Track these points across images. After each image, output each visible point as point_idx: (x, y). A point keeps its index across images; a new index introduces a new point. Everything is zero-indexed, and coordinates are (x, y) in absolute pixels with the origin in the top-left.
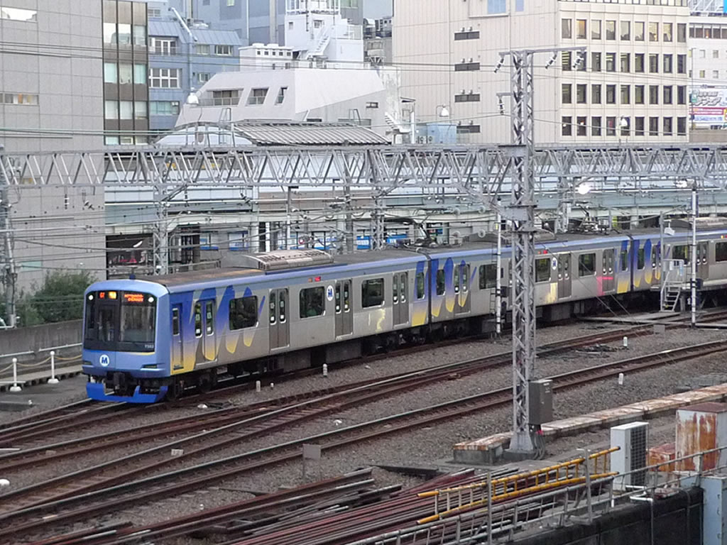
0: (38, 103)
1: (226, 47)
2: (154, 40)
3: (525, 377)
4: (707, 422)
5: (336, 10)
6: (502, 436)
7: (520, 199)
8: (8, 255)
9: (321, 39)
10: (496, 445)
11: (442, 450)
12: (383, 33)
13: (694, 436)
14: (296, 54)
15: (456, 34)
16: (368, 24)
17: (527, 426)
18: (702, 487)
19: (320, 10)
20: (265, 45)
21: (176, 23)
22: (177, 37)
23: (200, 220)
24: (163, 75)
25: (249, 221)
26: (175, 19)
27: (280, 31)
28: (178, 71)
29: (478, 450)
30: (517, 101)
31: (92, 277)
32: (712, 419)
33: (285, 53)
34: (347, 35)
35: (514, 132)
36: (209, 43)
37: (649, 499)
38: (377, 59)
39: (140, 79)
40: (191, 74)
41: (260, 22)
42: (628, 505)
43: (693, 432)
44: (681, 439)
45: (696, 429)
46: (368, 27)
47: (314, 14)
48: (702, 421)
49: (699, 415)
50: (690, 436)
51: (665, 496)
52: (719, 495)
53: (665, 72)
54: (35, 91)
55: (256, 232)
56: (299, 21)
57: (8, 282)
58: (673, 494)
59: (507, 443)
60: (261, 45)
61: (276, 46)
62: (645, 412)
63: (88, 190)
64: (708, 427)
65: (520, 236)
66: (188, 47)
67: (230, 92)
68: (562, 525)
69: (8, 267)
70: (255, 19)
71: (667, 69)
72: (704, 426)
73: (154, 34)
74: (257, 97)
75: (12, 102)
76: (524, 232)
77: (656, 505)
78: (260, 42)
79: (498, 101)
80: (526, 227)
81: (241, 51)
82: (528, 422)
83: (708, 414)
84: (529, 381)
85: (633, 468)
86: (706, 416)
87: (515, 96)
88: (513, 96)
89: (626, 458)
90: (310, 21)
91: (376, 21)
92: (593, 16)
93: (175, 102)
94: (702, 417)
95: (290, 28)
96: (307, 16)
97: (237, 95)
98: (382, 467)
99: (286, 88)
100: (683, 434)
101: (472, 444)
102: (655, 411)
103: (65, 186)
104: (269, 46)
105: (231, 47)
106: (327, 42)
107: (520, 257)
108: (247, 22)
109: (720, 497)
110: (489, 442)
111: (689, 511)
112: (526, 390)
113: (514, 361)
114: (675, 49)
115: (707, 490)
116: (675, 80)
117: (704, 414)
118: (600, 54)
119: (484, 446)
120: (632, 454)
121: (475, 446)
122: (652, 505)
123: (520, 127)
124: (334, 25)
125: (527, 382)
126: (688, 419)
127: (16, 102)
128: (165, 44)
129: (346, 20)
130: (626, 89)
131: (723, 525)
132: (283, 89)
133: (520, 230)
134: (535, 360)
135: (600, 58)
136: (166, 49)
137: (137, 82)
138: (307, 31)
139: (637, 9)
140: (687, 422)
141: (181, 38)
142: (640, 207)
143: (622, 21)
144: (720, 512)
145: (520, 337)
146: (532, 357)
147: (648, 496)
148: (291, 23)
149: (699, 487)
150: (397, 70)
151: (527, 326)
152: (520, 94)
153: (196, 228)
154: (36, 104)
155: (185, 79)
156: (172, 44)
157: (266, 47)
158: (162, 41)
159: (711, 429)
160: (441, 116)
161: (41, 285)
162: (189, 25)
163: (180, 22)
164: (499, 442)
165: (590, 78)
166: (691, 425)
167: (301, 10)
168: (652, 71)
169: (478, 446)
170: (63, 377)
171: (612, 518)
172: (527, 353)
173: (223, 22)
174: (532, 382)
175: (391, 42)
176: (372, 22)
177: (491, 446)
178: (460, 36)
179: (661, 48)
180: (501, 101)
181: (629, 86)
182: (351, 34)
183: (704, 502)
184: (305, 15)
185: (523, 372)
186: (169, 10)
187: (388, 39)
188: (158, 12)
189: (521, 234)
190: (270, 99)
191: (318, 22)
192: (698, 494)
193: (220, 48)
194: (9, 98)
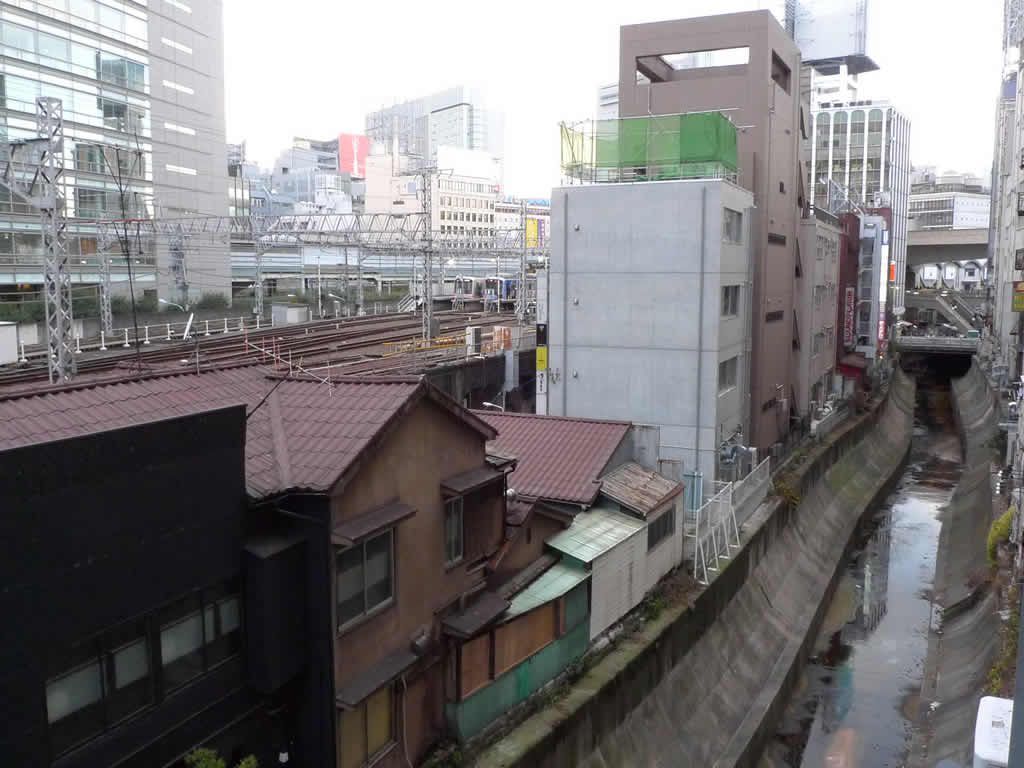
1: (288, 204)
2: (253, 199)
3: (428, 316)
5: (339, 188)
9: (332, 200)
12: (361, 202)
13: (501, 337)
14: (320, 208)
15: (394, 202)
16: (353, 196)
17: (429, 338)
18: (505, 355)
19: (332, 188)
20: (306, 202)
21: (263, 192)
22: (264, 199)
23: (273, 276)
26: (263, 190)
27: (313, 197)
32: (508, 330)
33: (315, 207)
34: (344, 199)
36: (279, 201)
38: (358, 212)
39: (247, 197)
41: (304, 193)
42: (474, 360)
43: (501, 335)
44: (496, 338)
45: (502, 333)
47: (329, 189)
48: (504, 331)
49: (503, 328)
50: (499, 337)
51: (489, 357)
55: (303, 282)
56: (322, 192)
58: (493, 356)
61: (311, 203)
64: (507, 333)
66: (270, 203)
70: (301, 192)
73: (253, 197)
75: (184, 213)
77: (485, 361)
78: (303, 201)
80: (428, 249)
81: (295, 206)
82: (430, 335)
83: (507, 327)
85: (476, 344)
86: (506, 329)
89: (473, 340)
90: (327, 192)
91: (358, 197)
92: (454, 196)
95: (317, 196)
96: (326, 190)
100: (497, 336)
104: (308, 203)
105: (291, 203)
106: (335, 202)
108: (297, 194)
109: (512, 359)
114: (489, 212)
115: (507, 356)
116: (489, 225)
118: (457, 212)
120: (476, 339)
122: (483, 360)
124: (338, 194)
125: (429, 319)
128: (259, 201)
129: (343, 193)
131: (514, 371)
135: (457, 214)
136: (259, 203)
137: (245, 216)
139: (473, 193)
140: (498, 331)
141: (266, 198)
143: (466, 199)
144: (513, 365)
147: (482, 357)
148: (318, 193)
149: (503, 355)
153: (274, 280)
156: (262, 202)
158: (257, 200)
161: (200, 298)
162: (270, 193)
165: (452, 223)
166: (500, 333)
167: (323, 187)
168: (479, 221)
170: (212, 333)
171: (466, 365)
173: (287, 193)
176: (355, 198)
178: (396, 203)
179: (483, 212)
182: (346, 199)
183: (506, 361)
184: (324, 189)
185: (427, 314)
186: (260, 186)
187: (363, 205)
189: (426, 252)
190: (309, 227)
191: (330, 193)
192: (503, 358)
193: (286, 205)
194: (183, 210)
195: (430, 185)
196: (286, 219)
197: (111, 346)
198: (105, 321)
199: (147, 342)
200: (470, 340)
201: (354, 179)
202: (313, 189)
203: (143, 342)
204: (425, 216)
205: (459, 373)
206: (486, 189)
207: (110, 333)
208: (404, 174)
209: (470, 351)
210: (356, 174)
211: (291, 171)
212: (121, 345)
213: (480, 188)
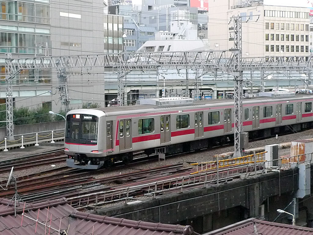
0: (81, 46)
1: (151, 33)
2: (126, 30)
3: (238, 131)
4: (302, 146)
5: (188, 20)
6: (231, 153)
7: (237, 69)
8: (67, 95)
9: (183, 29)
10: (228, 155)
11: (210, 158)
12: (205, 29)
13: (297, 151)
14: (174, 35)
15: (229, 28)
16: (200, 25)
17: (239, 149)
18: (299, 167)
19: (183, 20)
20: (164, 31)
21: (134, 24)
22: (134, 29)
23: (136, 89)
24: (129, 42)
25: (155, 89)
26: (134, 23)
27: (169, 27)
28: (134, 41)
29: (222, 157)
30: (236, 34)
31: (99, 105)
32: (303, 145)
33: (170, 34)
34: (192, 28)
35: (235, 45)
36: (145, 31)
37: (278, 171)
38: (202, 36)
40: (139, 42)
41: (163, 24)
42: (271, 173)
43: (297, 149)
44: (293, 152)
45: (298, 148)
46: (200, 26)
47: (181, 21)
48: (300, 146)
49: (299, 143)
50: (296, 151)
51: (284, 170)
52: (304, 171)
53: (301, 41)
54: (80, 42)
56: (175, 23)
57: (66, 104)
58: (288, 169)
59: (232, 155)
60: (162, 31)
61: (167, 32)
62: (283, 146)
63: (89, 68)
64: (302, 148)
65: (237, 82)
66: (138, 33)
67: (152, 47)
68: (245, 178)
69: (66, 99)
70: (161, 23)
71: (302, 40)
72: (301, 147)
73: (126, 28)
74: (161, 49)
75: (72, 46)
76: (238, 80)
77: (281, 173)
78: (162, 30)
79: (230, 34)
80: (239, 78)
81: (156, 34)
82: (240, 147)
83: (302, 143)
84: (240, 133)
85: (273, 159)
86: (302, 144)
87: (235, 32)
88: (234, 32)
89: (271, 156)
90: (179, 23)
91: (203, 25)
92: (276, 22)
93: (133, 51)
94: (300, 144)
95: (172, 26)
96: (178, 22)
97: (154, 48)
98: (187, 162)
99: (170, 46)
100: (293, 150)
101: (220, 155)
102: (287, 146)
103: (81, 67)
104: (165, 32)
105: (153, 32)
106: (185, 30)
107: (237, 89)
108: (158, 25)
109: (305, 171)
110: (226, 154)
111: (293, 176)
112: (239, 135)
113: (235, 126)
114: (305, 33)
115: (300, 169)
116: (305, 44)
117: (301, 143)
118: (279, 35)
119: (224, 156)
120: (273, 155)
121: (221, 156)
122: (279, 173)
123: (237, 43)
124: (187, 24)
125: (239, 133)
126: (295, 145)
127: (74, 46)
128: (130, 31)
129: (191, 23)
130: (288, 47)
131: (306, 181)
132: (169, 46)
133: (237, 79)
134: (242, 126)
135: (279, 36)
136: (130, 33)
137: (119, 43)
138: (178, 26)
139: (292, 19)
140: (295, 146)
141: (135, 29)
142: (291, 86)
143: (286, 24)
144: (305, 176)
145: (237, 117)
146: (241, 125)
147: (278, 170)
148: (173, 24)
149: (297, 167)
150: (209, 40)
151: (239, 113)
152: (237, 32)
154: (80, 46)
155: (137, 43)
156: (133, 31)
157: (164, 32)
158: (129, 30)
159: (303, 149)
160: (216, 47)
162: (138, 25)
163: (135, 24)
164: (229, 154)
165: (275, 43)
166: (296, 147)
167: (176, 19)
168: (297, 41)
169: (222, 156)
171: (264, 177)
172: (239, 123)
173: (150, 24)
174: (241, 133)
175: (207, 31)
176: (201, 25)
177: (227, 156)
178: (231, 29)
179: (300, 33)
180: (230, 35)
181: (289, 46)
182: (193, 28)
183: (299, 173)
184: (177, 21)
185: (238, 130)
186: (132, 20)
187: (206, 30)
188: (128, 20)
189: (237, 81)
190: (165, 49)
191: (182, 24)
192: (297, 170)
193: (149, 33)
194: (71, 44)
195: (241, 28)
196: (148, 44)
197: (11, 148)
198: (9, 129)
199: (37, 145)
200: (268, 157)
201: (201, 12)
202: (170, 20)
203: (34, 144)
204: (237, 52)
205: (257, 185)
206: (302, 15)
207: (12, 138)
208: (237, 7)
209: (268, 165)
210: (202, 8)
211: (154, 8)
212: (18, 147)
213: (297, 14)
